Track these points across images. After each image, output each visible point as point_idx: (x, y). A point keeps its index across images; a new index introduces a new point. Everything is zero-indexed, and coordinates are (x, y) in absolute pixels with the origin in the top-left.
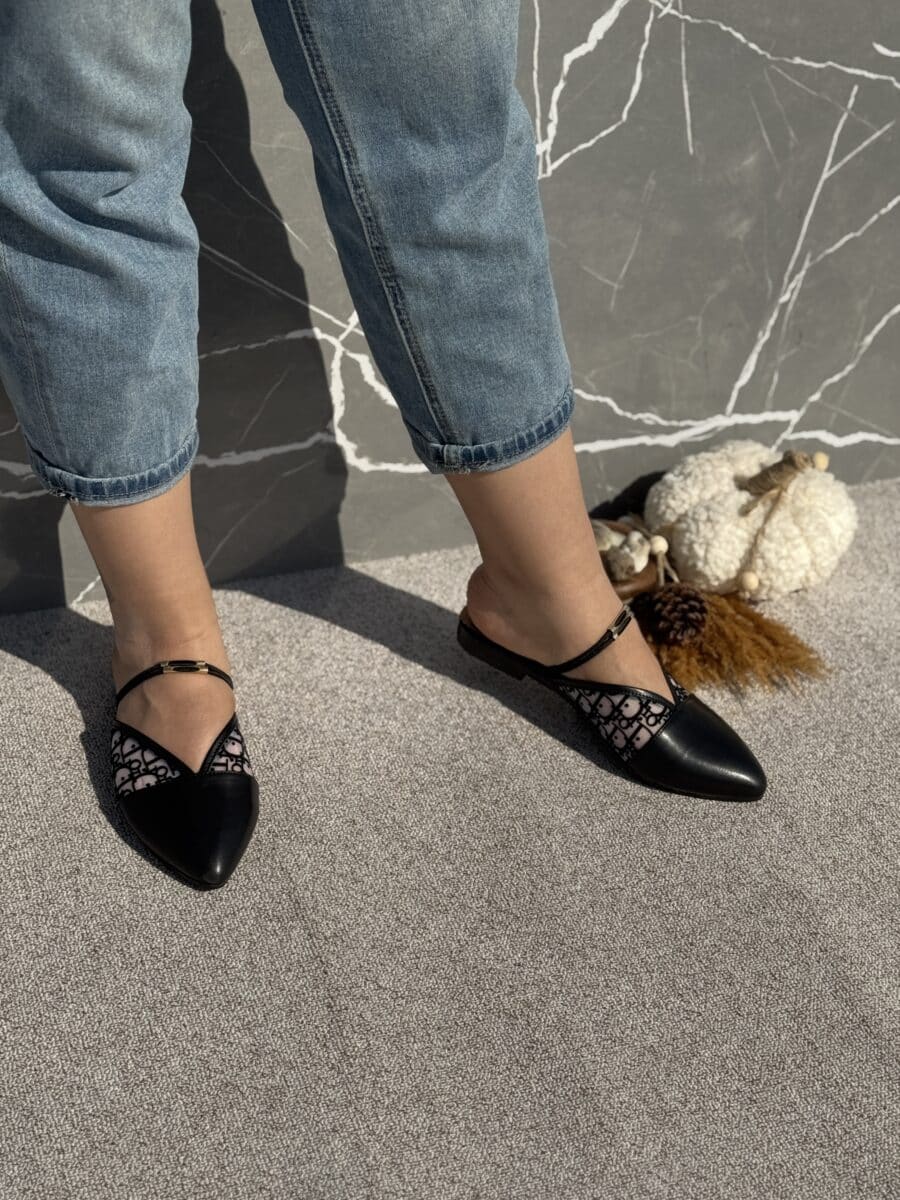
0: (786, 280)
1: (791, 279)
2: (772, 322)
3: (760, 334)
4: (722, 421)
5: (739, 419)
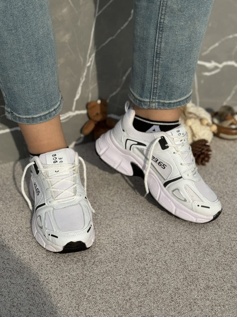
0: (88, 57)
1: (90, 57)
2: (85, 74)
3: (81, 79)
4: (71, 114)
5: (78, 112)
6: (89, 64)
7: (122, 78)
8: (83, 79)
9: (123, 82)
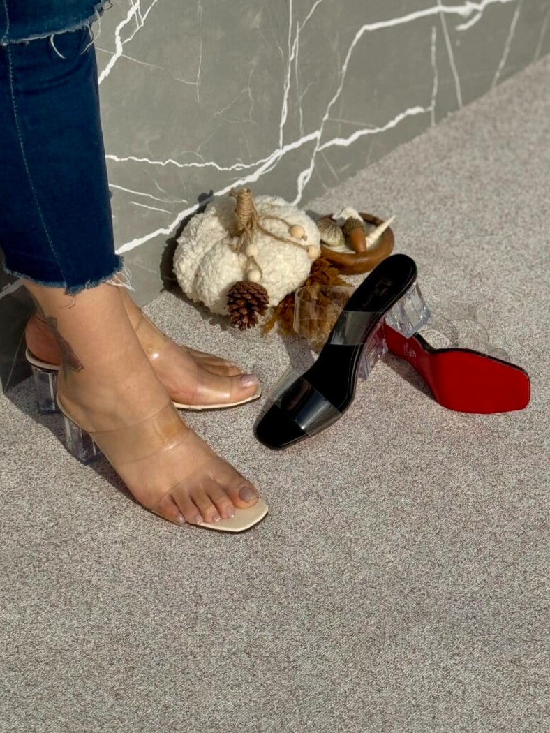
0: (289, 45)
1: (292, 44)
2: (288, 77)
3: (284, 86)
4: (279, 153)
5: (288, 148)
6: (291, 58)
7: (341, 69)
8: (287, 86)
9: (344, 76)
